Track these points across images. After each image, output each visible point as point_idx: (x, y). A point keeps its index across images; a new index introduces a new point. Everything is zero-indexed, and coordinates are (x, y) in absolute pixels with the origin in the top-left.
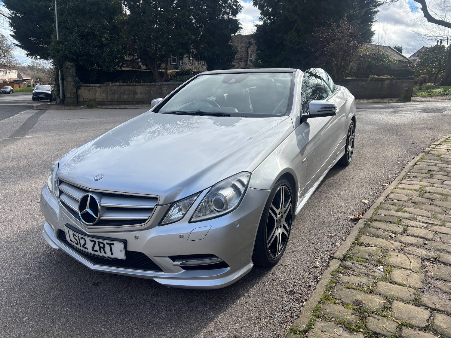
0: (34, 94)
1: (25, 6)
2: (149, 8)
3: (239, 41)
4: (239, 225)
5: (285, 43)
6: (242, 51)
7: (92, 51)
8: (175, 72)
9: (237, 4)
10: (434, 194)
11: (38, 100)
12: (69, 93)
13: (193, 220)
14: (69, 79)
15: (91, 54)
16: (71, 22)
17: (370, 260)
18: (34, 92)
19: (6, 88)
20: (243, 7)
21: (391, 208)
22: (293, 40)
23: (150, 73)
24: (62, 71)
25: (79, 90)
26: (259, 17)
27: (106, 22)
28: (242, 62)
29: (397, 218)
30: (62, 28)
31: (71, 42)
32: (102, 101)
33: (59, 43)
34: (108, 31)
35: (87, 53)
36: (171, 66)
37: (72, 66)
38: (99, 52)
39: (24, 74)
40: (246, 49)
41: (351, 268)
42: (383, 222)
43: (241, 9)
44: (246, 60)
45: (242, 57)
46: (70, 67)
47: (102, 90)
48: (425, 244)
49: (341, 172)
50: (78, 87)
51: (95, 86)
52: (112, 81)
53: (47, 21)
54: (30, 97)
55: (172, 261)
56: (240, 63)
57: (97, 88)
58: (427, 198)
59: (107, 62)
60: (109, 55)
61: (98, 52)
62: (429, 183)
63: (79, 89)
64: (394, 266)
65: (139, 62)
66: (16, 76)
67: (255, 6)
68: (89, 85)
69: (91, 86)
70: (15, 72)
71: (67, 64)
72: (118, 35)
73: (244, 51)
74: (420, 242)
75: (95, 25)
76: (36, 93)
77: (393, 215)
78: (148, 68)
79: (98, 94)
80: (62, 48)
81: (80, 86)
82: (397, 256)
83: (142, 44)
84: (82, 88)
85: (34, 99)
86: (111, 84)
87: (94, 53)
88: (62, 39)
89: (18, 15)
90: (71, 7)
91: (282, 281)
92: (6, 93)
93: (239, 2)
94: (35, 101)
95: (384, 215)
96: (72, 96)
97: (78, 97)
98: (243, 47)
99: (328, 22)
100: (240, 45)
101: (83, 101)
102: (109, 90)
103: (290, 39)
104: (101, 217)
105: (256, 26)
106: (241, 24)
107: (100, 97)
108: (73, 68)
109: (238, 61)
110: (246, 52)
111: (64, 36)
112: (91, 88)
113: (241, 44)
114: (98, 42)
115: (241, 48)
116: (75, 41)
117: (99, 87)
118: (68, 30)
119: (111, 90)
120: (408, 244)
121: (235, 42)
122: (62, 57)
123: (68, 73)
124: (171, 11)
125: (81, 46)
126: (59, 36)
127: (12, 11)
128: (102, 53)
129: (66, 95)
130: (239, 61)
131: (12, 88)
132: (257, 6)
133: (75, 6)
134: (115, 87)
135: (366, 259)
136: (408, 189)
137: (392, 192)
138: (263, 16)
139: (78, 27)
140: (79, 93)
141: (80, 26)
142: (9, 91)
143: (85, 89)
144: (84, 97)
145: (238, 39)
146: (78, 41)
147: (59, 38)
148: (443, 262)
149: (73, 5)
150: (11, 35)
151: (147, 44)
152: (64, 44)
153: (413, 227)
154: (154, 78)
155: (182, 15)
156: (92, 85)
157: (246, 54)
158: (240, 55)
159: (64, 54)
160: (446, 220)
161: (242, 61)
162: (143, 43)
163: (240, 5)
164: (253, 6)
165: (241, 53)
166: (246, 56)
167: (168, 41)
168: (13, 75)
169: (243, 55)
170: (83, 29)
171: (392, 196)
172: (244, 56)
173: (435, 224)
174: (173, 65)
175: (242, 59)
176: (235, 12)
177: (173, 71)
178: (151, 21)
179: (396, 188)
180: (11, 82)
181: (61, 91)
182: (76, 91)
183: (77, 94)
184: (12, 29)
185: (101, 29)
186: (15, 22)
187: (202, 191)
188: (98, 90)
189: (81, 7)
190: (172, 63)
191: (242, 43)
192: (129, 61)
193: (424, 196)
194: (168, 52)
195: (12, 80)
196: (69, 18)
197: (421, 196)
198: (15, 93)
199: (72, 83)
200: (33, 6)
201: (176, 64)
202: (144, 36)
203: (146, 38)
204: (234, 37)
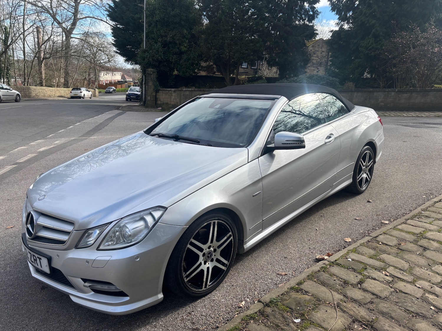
0: (127, 95)
1: (124, 18)
2: (225, 18)
3: (320, 46)
4: (138, 259)
5: (360, 49)
6: (322, 56)
7: (172, 58)
8: (248, 77)
9: (314, 10)
10: (432, 242)
11: (130, 100)
12: (149, 96)
13: (101, 248)
14: (151, 84)
15: (171, 60)
16: (156, 33)
17: (294, 310)
18: (127, 93)
19: (110, 88)
20: (320, 13)
21: (367, 252)
22: (370, 46)
23: (223, 79)
24: (145, 76)
25: (158, 94)
26: (335, 22)
27: (185, 31)
28: (322, 67)
29: (363, 266)
30: (149, 38)
31: (155, 51)
32: (176, 104)
33: (145, 51)
34: (187, 39)
35: (168, 60)
36: (251, 71)
37: (153, 72)
38: (178, 58)
39: (128, 75)
40: (327, 54)
41: (267, 316)
42: (345, 268)
43: (318, 14)
44: (326, 65)
45: (322, 62)
46: (152, 73)
47: (176, 94)
48: (372, 303)
49: (347, 201)
50: (157, 91)
51: (171, 90)
52: (187, 86)
53: (141, 31)
54: (124, 97)
55: (83, 282)
56: (319, 67)
57: (173, 92)
58: (420, 246)
59: (184, 68)
60: (186, 62)
61: (176, 59)
62: (437, 227)
63: (158, 92)
64: (315, 322)
65: (214, 68)
66: (120, 77)
67: (333, 11)
68: (166, 89)
69: (168, 91)
70: (119, 74)
71: (150, 70)
72: (196, 43)
73: (324, 55)
74: (368, 299)
75: (176, 35)
76: (129, 94)
77: (361, 261)
78: (222, 74)
79: (173, 97)
80: (147, 56)
81: (159, 90)
82: (326, 311)
83: (215, 51)
84: (160, 91)
85: (127, 99)
86: (184, 89)
87: (173, 60)
88: (148, 48)
89: (118, 26)
90: (157, 20)
91: (196, 316)
92: (110, 93)
93: (316, 8)
94: (128, 101)
95: (351, 260)
96: (152, 99)
97: (157, 99)
98: (323, 52)
99: (410, 27)
100: (321, 50)
101: (160, 103)
102: (182, 94)
103: (366, 45)
104: (37, 233)
105: (332, 31)
106: (317, 30)
107: (174, 101)
108: (154, 73)
109: (317, 66)
110: (326, 57)
111: (150, 45)
112: (168, 92)
113: (321, 48)
114: (178, 50)
115: (321, 53)
116: (158, 49)
117: (175, 92)
118: (154, 40)
119: (184, 95)
120: (352, 299)
121: (316, 46)
122: (147, 64)
123: (150, 79)
124: (245, 20)
125: (164, 53)
126: (146, 45)
127: (115, 23)
128: (180, 60)
129: (147, 98)
130: (319, 66)
131: (115, 88)
132: (335, 11)
133: (161, 18)
134: (187, 92)
135: (290, 309)
136: (406, 232)
137: (386, 233)
138: (340, 21)
139: (162, 37)
140: (157, 96)
141: (164, 36)
142: (112, 91)
143: (163, 92)
144: (162, 100)
145: (318, 44)
146: (161, 50)
147: (146, 47)
148: (376, 328)
149: (159, 17)
150: (113, 44)
151: (220, 51)
152: (148, 53)
153: (375, 279)
154: (226, 84)
155: (256, 24)
156: (168, 89)
157: (326, 59)
158: (320, 60)
159: (148, 62)
160: (421, 277)
161: (322, 65)
162: (217, 51)
163: (317, 10)
164: (331, 11)
165: (321, 58)
166: (327, 61)
167: (240, 48)
168: (118, 77)
169: (322, 60)
170: (166, 39)
171: (381, 238)
172: (325, 60)
173: (403, 280)
174: (253, 70)
175: (322, 63)
176: (312, 18)
177: (246, 77)
178: (226, 30)
179: (395, 228)
180: (116, 82)
181: (143, 94)
182: (155, 95)
183: (156, 97)
184: (113, 38)
185: (181, 38)
186: (116, 32)
187: (111, 222)
188: (173, 94)
189: (166, 19)
190: (252, 68)
191: (323, 48)
192: (205, 67)
193: (419, 243)
194: (240, 59)
195: (116, 81)
196: (155, 30)
197: (415, 242)
198: (117, 93)
199: (153, 87)
200: (130, 19)
201: (256, 68)
202: (218, 44)
203: (220, 45)
204: (315, 42)
